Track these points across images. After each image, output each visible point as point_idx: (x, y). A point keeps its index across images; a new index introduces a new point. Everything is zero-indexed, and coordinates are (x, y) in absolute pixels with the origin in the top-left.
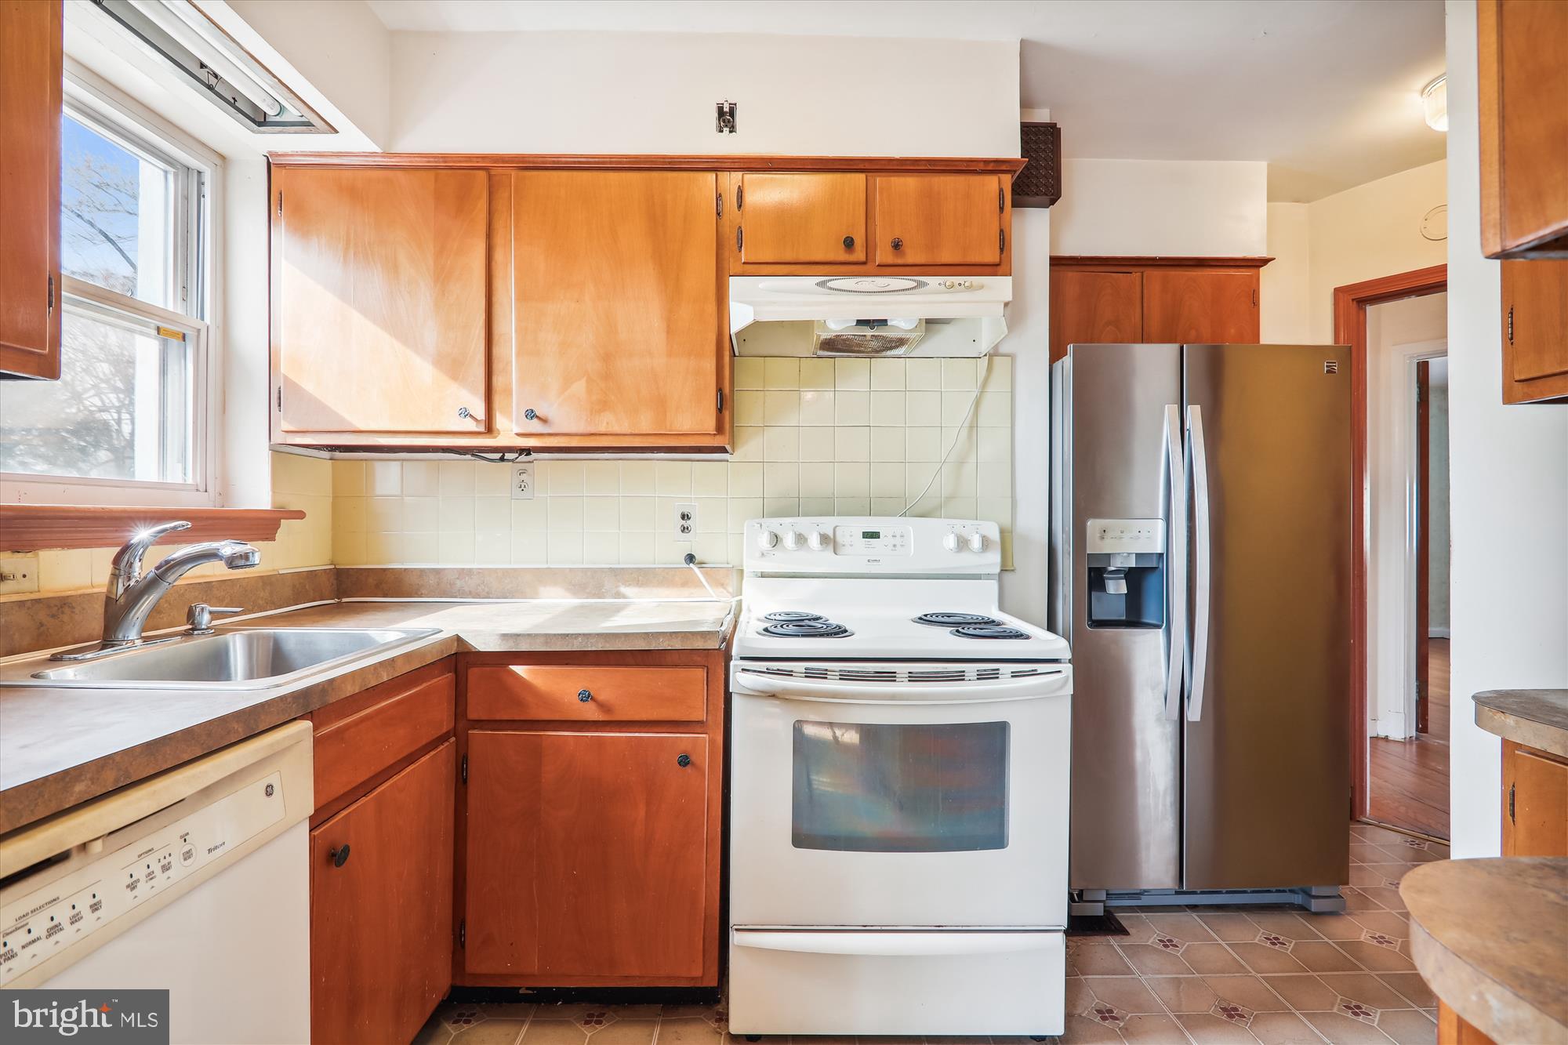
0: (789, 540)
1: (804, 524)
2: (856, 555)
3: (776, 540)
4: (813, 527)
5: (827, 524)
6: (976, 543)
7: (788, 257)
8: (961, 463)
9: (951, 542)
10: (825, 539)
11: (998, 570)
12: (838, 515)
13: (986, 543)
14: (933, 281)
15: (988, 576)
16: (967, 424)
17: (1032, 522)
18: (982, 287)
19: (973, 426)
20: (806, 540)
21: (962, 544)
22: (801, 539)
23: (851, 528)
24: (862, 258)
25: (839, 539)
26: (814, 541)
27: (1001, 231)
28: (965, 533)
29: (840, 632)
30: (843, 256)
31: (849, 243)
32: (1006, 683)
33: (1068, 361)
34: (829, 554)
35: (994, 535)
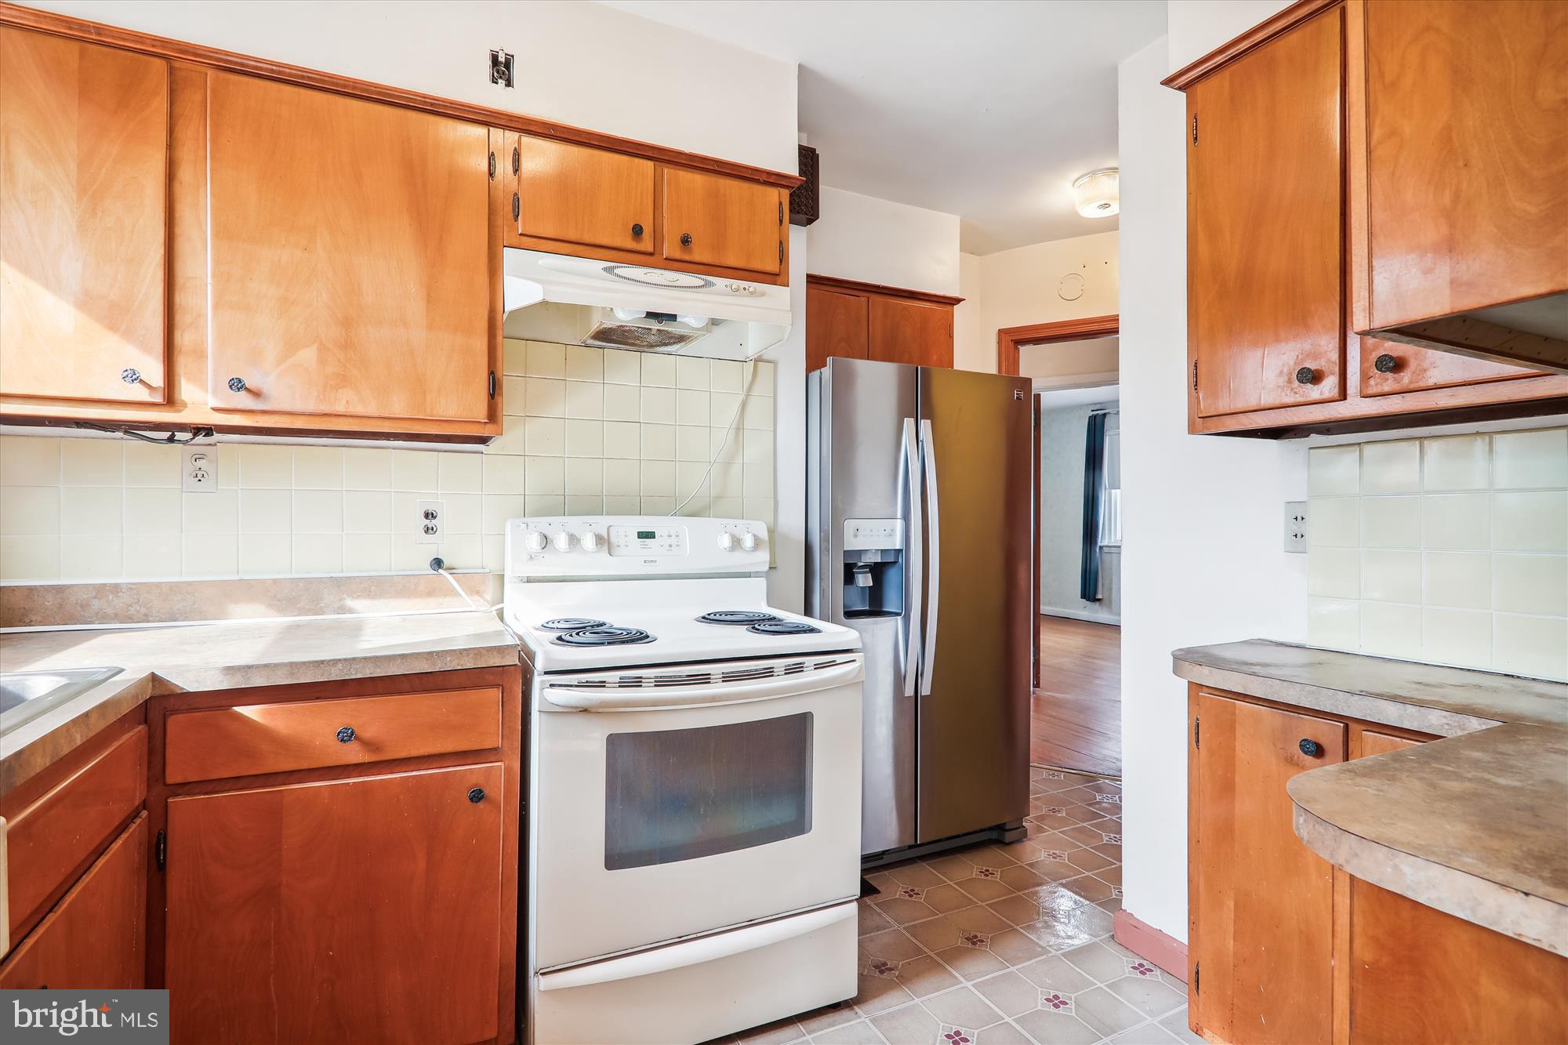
0: (561, 541)
1: (574, 523)
2: (632, 556)
3: (546, 540)
4: (587, 528)
5: (601, 523)
6: (748, 542)
7: (572, 236)
8: (728, 464)
9: (726, 541)
10: (600, 540)
11: (766, 568)
12: (608, 514)
13: (758, 543)
14: (720, 283)
15: (757, 575)
16: (734, 426)
17: (792, 522)
18: (763, 294)
19: (739, 428)
20: (579, 541)
21: (736, 543)
22: (574, 540)
23: (626, 528)
24: (650, 249)
25: (613, 539)
26: (589, 542)
27: (781, 242)
28: (736, 532)
29: (641, 638)
30: (630, 244)
31: (637, 231)
32: (810, 676)
33: (827, 372)
34: (604, 554)
35: (764, 535)
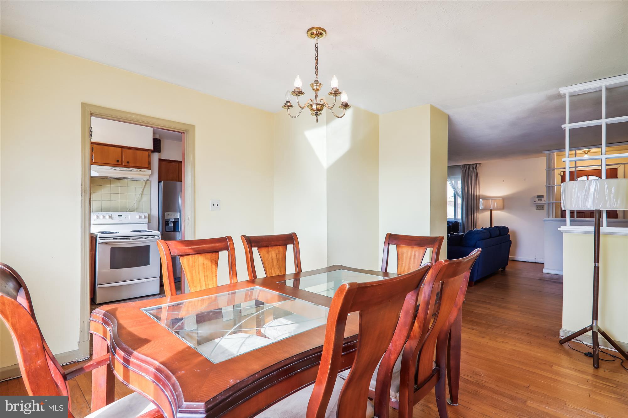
0: (101, 217)
1: (104, 213)
2: (117, 220)
3: (98, 217)
4: (107, 215)
5: (110, 214)
6: (143, 217)
7: (104, 162)
8: (140, 201)
9: (138, 217)
10: (109, 217)
11: (148, 222)
12: (112, 212)
13: (145, 217)
14: (135, 170)
15: (146, 223)
16: (141, 194)
17: (155, 212)
18: (145, 171)
19: (142, 194)
20: (105, 217)
21: (140, 217)
22: (104, 217)
23: (115, 214)
24: (121, 164)
25: (113, 216)
26: (107, 217)
27: (149, 162)
28: (140, 215)
29: (117, 233)
30: (116, 163)
31: (118, 161)
33: (162, 183)
34: (111, 220)
35: (147, 215)
